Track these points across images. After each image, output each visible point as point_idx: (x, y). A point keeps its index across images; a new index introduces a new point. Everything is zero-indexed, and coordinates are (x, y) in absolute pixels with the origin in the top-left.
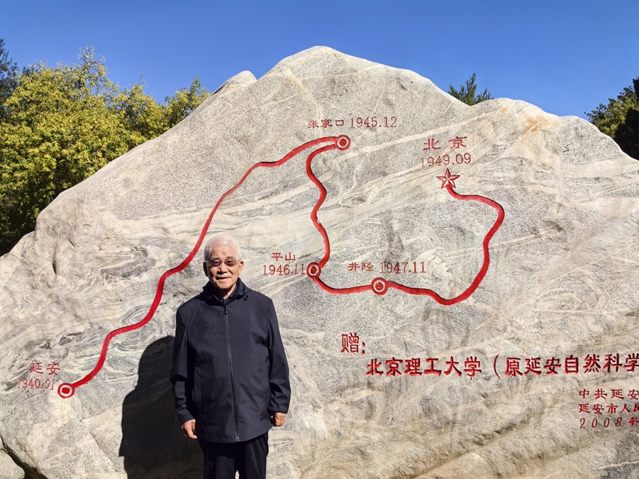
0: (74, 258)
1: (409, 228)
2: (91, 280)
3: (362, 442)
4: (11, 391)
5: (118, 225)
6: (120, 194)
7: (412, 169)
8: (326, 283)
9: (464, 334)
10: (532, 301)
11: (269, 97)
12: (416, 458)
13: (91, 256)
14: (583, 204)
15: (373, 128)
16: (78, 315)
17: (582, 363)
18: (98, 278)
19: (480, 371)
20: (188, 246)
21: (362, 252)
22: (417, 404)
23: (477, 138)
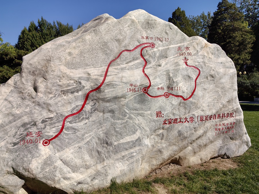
0: (47, 85)
1: (176, 76)
2: (56, 95)
3: (160, 147)
4: (16, 146)
5: (68, 71)
6: (68, 58)
7: (174, 56)
8: (150, 94)
9: (189, 110)
10: (206, 99)
11: (127, 25)
12: (175, 150)
13: (55, 84)
14: (218, 70)
15: (162, 41)
16: (50, 110)
17: (217, 116)
18: (59, 94)
19: (194, 121)
20: (100, 81)
21: (161, 84)
22: (177, 133)
23: (193, 48)
